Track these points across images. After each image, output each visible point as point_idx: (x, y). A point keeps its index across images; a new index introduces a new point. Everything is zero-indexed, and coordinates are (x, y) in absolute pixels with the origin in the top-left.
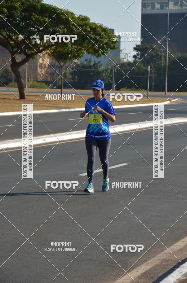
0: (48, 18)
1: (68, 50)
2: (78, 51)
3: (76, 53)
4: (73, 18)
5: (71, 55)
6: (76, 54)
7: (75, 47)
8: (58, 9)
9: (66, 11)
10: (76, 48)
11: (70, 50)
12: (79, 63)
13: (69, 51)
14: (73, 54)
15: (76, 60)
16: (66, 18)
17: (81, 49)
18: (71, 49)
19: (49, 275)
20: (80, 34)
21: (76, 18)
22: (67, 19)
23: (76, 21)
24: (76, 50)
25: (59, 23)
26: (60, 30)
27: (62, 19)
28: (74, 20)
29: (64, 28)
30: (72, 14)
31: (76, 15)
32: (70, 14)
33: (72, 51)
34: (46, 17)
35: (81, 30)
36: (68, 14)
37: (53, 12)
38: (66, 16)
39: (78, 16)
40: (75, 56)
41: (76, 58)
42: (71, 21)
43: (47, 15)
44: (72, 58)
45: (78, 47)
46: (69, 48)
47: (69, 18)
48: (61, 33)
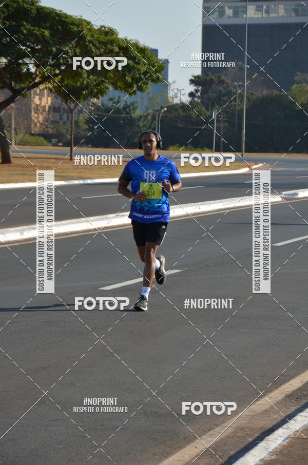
0: (48, 31)
1: (82, 84)
2: (98, 85)
3: (96, 89)
4: (90, 30)
5: (87, 91)
6: (95, 90)
7: (94, 78)
8: (66, 16)
9: (79, 19)
10: (95, 81)
11: (85, 83)
12: (100, 104)
13: (84, 85)
14: (89, 89)
15: (95, 100)
16: (79, 31)
17: (103, 81)
18: (88, 82)
21: (95, 31)
23: (96, 36)
24: (95, 83)
25: (67, 38)
26: (70, 51)
27: (71, 31)
28: (92, 34)
29: (76, 47)
30: (89, 24)
31: (94, 26)
32: (84, 23)
33: (88, 84)
34: (46, 28)
35: (103, 50)
36: (82, 23)
37: (57, 20)
38: (78, 27)
39: (99, 26)
40: (94, 94)
41: (94, 97)
42: (87, 35)
43: (48, 25)
44: (89, 96)
45: (99, 78)
46: (84, 80)
47: (83, 31)
48: (71, 55)
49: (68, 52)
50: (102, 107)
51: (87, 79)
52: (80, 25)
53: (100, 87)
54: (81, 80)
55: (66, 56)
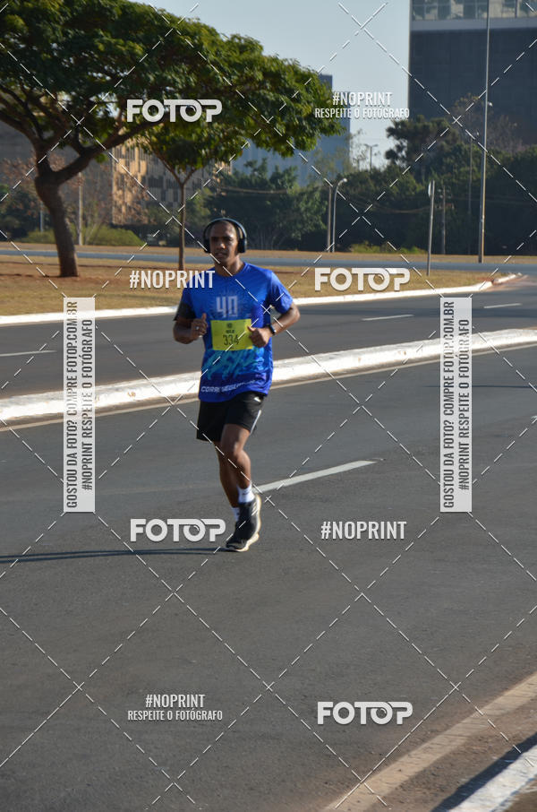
0: (142, 45)
1: (200, 137)
2: (228, 138)
3: (224, 146)
4: (213, 43)
5: (207, 150)
6: (223, 148)
7: (220, 127)
8: (173, 19)
9: (195, 24)
10: (223, 131)
11: (206, 135)
12: (230, 173)
13: (203, 139)
14: (212, 147)
15: (222, 166)
16: (194, 45)
17: (236, 133)
18: (209, 134)
20: (234, 89)
21: (223, 45)
23: (223, 53)
24: (221, 135)
25: (174, 57)
26: (178, 80)
27: (182, 46)
28: (218, 50)
29: (189, 73)
30: (212, 32)
31: (222, 36)
32: (204, 31)
33: (210, 138)
34: (137, 41)
35: (236, 77)
36: (200, 32)
37: (156, 26)
38: (193, 37)
39: (230, 37)
40: (220, 155)
41: (221, 160)
42: (208, 52)
43: (141, 34)
44: (211, 158)
45: (228, 128)
46: (203, 131)
47: (202, 44)
48: (180, 87)
49: (175, 81)
50: (233, 177)
51: (208, 129)
52: (195, 34)
53: (232, 143)
54: (198, 130)
55: (172, 89)
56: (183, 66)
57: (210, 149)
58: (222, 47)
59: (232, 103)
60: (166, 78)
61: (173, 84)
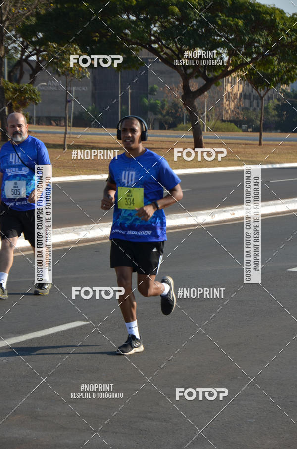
0: (242, 21)
1: (273, 71)
2: (288, 71)
3: (286, 75)
4: (282, 18)
5: (277, 78)
6: (286, 77)
7: (284, 65)
8: (260, 6)
9: (272, 8)
10: (286, 67)
11: (276, 70)
12: (289, 91)
13: (275, 72)
14: (280, 76)
15: (285, 87)
16: (271, 19)
17: (293, 68)
18: (278, 69)
19: (243, 428)
20: (293, 44)
21: (287, 19)
22: (273, 21)
23: (288, 24)
24: (285, 69)
25: (260, 27)
26: (262, 39)
27: (264, 20)
28: (284, 22)
29: (268, 35)
30: (282, 12)
31: (287, 14)
32: (277, 12)
33: (278, 71)
34: (240, 18)
35: (294, 37)
36: (275, 13)
37: (251, 10)
38: (271, 16)
39: (291, 15)
40: (284, 81)
41: (285, 83)
42: (279, 23)
43: (242, 15)
44: (279, 83)
45: (289, 65)
46: (274, 67)
47: (275, 19)
48: (263, 43)
49: (260, 40)
50: (291, 93)
51: (277, 67)
52: (272, 14)
53: (291, 74)
54: (272, 67)
55: (258, 44)
56: (265, 31)
57: (278, 78)
58: (287, 20)
59: (292, 52)
60: (255, 38)
61: (259, 41)
